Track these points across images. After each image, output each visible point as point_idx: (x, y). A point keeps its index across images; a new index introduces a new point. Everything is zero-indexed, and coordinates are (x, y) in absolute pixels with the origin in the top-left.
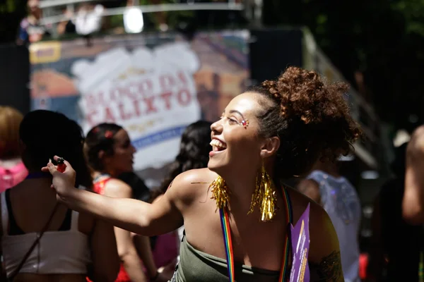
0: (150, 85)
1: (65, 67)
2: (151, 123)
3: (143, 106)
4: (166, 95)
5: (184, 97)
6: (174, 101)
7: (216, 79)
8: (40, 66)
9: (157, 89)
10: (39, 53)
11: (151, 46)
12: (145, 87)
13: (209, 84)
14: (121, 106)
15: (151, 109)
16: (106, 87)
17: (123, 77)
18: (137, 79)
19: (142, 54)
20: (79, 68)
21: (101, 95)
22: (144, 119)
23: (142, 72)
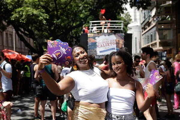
0: (108, 41)
1: (94, 38)
2: (108, 47)
3: (107, 45)
4: (111, 43)
5: (114, 43)
6: (112, 44)
7: (119, 41)
8: (89, 37)
9: (109, 42)
10: (89, 35)
11: (109, 35)
12: (108, 42)
13: (118, 42)
14: (103, 44)
15: (108, 45)
16: (101, 41)
17: (104, 40)
18: (106, 40)
19: (107, 36)
20: (96, 38)
21: (100, 43)
22: (107, 47)
23: (107, 39)
